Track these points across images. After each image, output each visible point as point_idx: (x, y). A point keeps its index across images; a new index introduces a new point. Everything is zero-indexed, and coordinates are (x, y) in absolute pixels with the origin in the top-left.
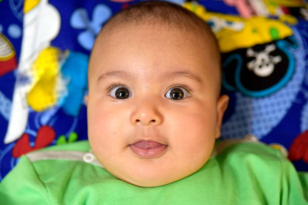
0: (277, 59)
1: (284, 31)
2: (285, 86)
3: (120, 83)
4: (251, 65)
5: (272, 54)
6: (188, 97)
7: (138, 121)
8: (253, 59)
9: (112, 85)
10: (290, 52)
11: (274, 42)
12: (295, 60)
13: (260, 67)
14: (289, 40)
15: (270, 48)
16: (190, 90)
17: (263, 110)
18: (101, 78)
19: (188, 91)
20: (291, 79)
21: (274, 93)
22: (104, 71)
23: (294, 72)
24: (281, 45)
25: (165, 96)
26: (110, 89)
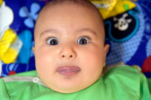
0: (129, 21)
1: (132, 5)
2: (135, 34)
3: (53, 36)
4: (116, 26)
5: (127, 18)
6: (89, 43)
7: (63, 56)
8: (117, 22)
9: (48, 38)
10: (136, 16)
11: (127, 12)
12: (139, 20)
13: (121, 26)
14: (134, 10)
15: (125, 15)
16: (90, 39)
17: (129, 47)
18: (42, 34)
19: (89, 39)
20: (138, 30)
21: (130, 38)
22: (44, 30)
23: (139, 26)
24: (131, 13)
25: (77, 42)
26: (47, 40)
